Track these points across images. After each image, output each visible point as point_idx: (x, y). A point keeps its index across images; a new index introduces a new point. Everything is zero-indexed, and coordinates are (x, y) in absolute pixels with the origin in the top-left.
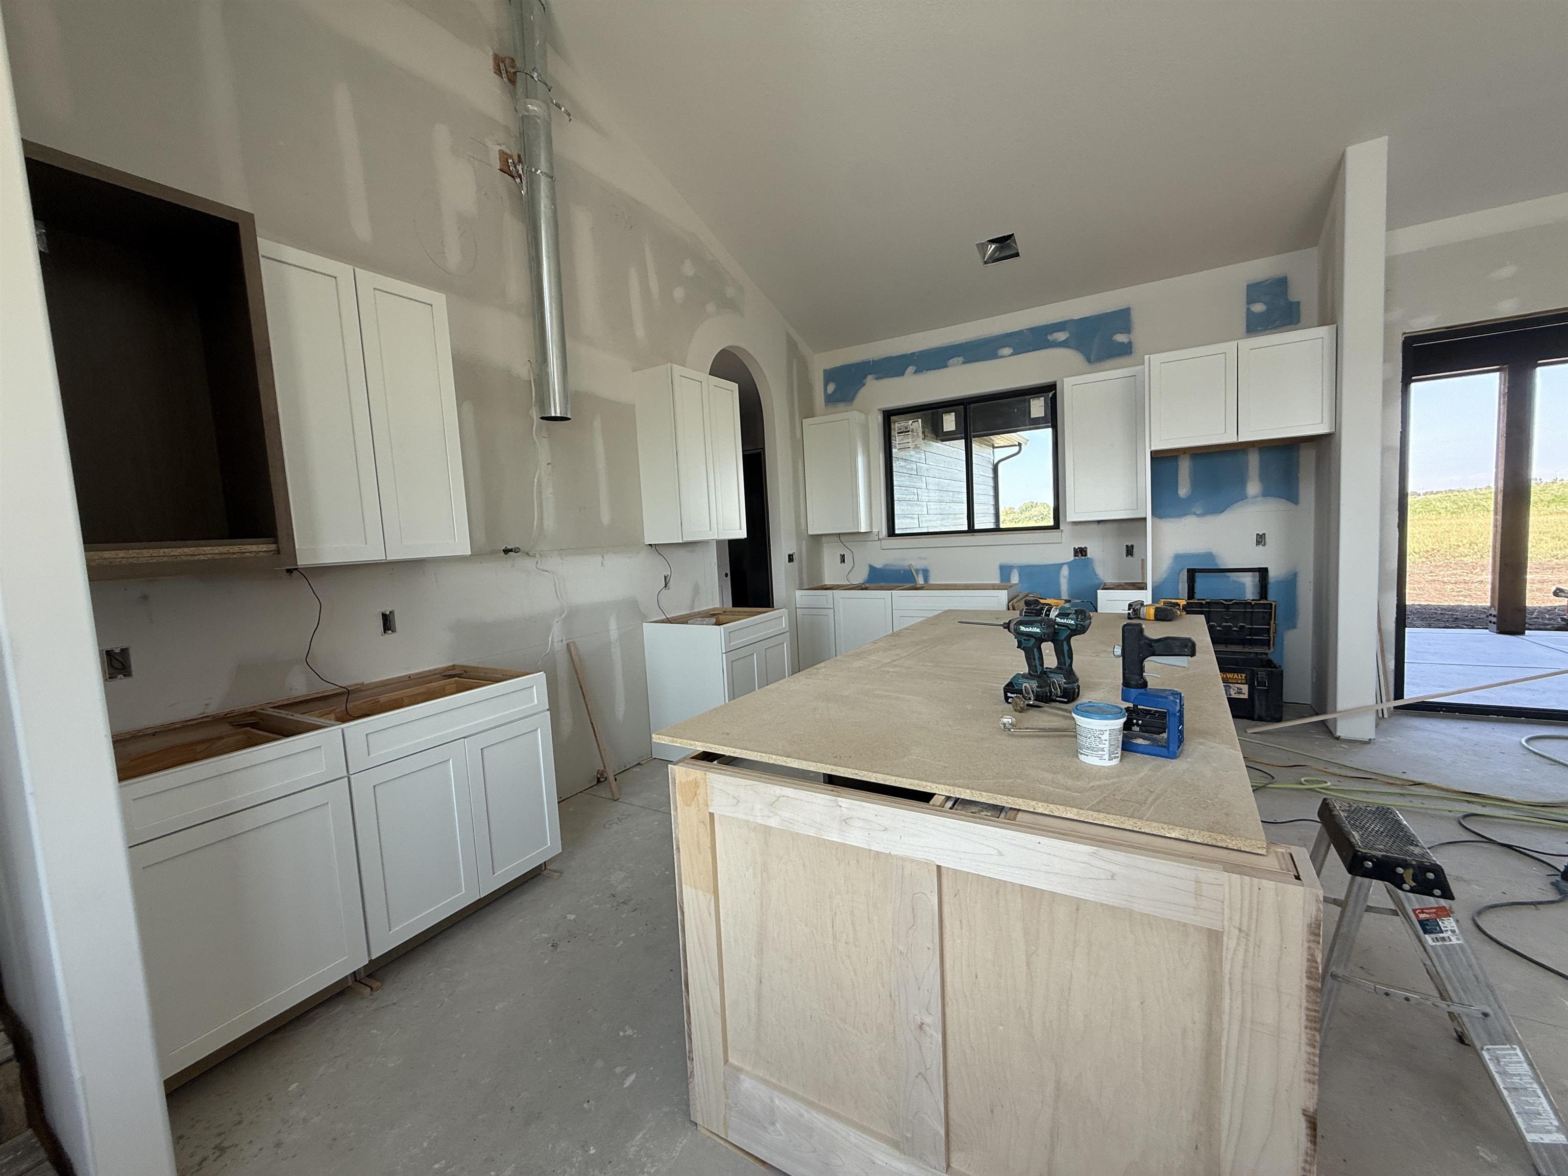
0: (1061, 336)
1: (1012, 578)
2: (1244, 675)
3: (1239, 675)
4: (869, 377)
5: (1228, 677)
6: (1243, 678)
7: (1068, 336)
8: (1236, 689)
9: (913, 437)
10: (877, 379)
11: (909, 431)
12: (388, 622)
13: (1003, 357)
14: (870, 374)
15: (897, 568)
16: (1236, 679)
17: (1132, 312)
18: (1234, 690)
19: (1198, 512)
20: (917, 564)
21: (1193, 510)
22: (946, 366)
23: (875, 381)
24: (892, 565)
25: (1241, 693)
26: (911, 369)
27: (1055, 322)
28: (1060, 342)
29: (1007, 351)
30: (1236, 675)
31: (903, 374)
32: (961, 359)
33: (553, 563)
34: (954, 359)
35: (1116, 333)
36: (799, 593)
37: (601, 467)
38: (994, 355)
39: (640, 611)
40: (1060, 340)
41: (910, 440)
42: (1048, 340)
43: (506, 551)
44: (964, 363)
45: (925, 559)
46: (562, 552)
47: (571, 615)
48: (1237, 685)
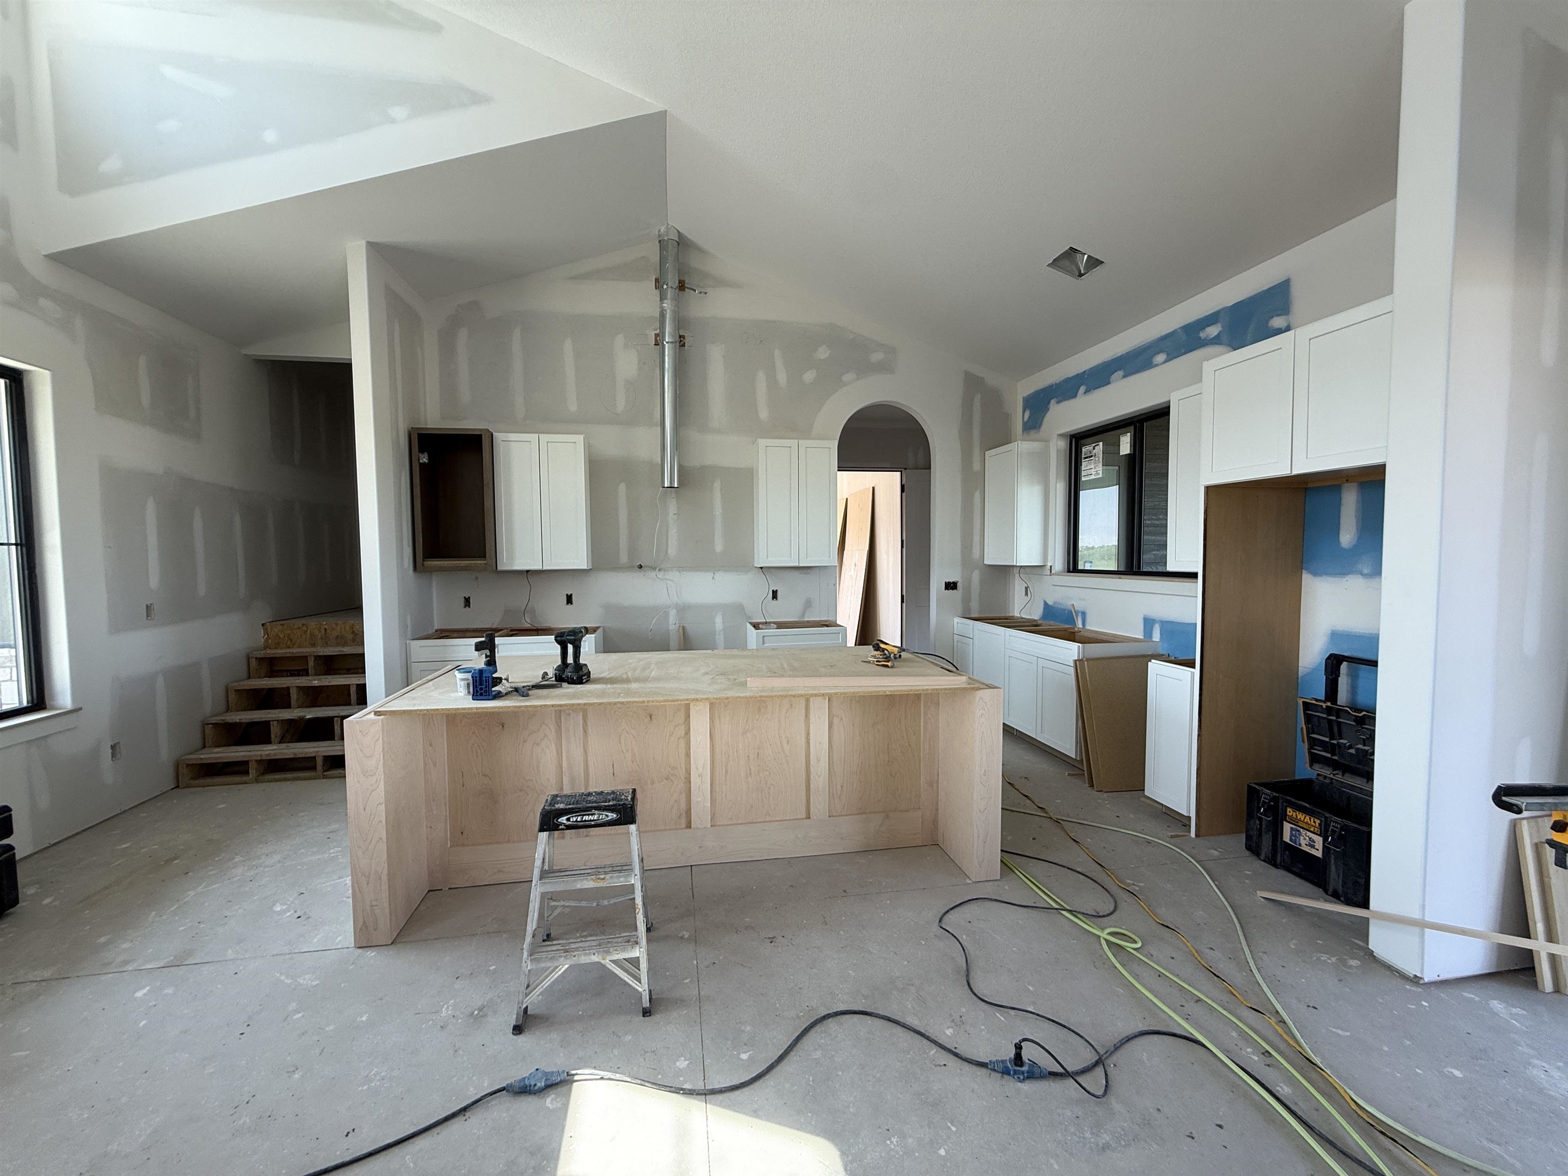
0: (1213, 331)
1: (1154, 635)
2: (1318, 822)
3: (1312, 819)
4: (1053, 402)
5: (1299, 817)
6: (1317, 825)
7: (1221, 329)
8: (1307, 838)
9: (1095, 463)
10: (1058, 403)
11: (1092, 456)
12: (569, 599)
13: (1157, 365)
14: (1053, 398)
15: (1062, 607)
16: (1307, 823)
17: (1292, 283)
18: (1305, 839)
19: (1365, 571)
20: (1079, 606)
21: (1360, 566)
22: (1109, 383)
23: (1056, 405)
24: (1060, 604)
25: (1313, 847)
26: (1082, 389)
27: (1207, 314)
28: (1212, 339)
29: (1160, 358)
30: (1308, 817)
31: (1075, 396)
32: (1121, 373)
33: (673, 575)
34: (1115, 374)
35: (1272, 317)
36: (957, 620)
37: (717, 513)
38: (1148, 365)
39: (745, 613)
40: (1212, 337)
41: (1092, 466)
42: (1200, 338)
43: (641, 567)
44: (1124, 377)
45: (1084, 600)
46: (681, 569)
47: (683, 609)
48: (1309, 833)
